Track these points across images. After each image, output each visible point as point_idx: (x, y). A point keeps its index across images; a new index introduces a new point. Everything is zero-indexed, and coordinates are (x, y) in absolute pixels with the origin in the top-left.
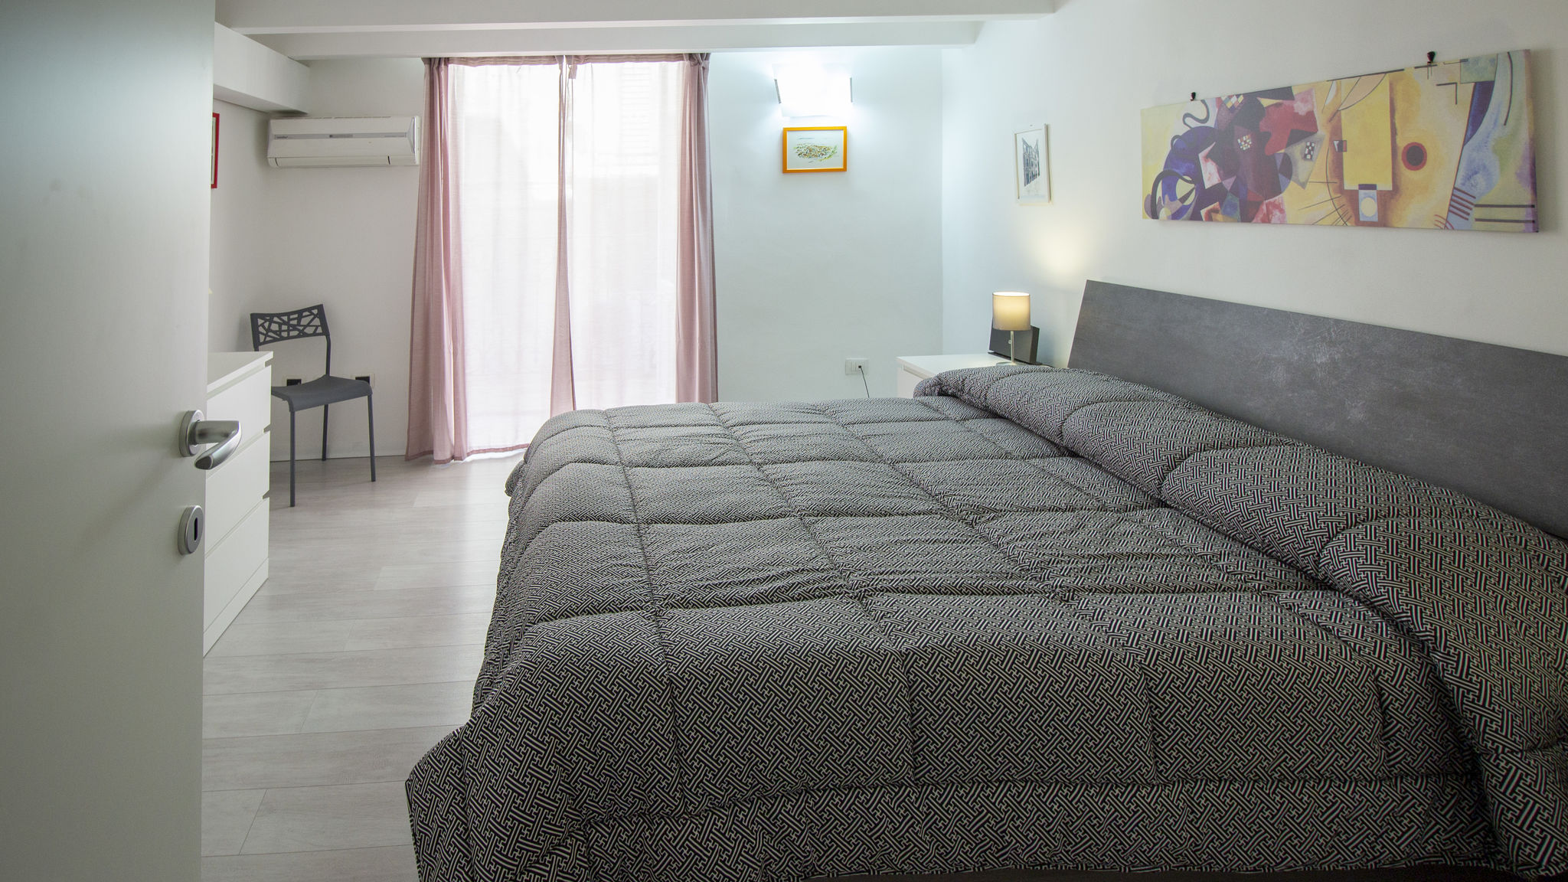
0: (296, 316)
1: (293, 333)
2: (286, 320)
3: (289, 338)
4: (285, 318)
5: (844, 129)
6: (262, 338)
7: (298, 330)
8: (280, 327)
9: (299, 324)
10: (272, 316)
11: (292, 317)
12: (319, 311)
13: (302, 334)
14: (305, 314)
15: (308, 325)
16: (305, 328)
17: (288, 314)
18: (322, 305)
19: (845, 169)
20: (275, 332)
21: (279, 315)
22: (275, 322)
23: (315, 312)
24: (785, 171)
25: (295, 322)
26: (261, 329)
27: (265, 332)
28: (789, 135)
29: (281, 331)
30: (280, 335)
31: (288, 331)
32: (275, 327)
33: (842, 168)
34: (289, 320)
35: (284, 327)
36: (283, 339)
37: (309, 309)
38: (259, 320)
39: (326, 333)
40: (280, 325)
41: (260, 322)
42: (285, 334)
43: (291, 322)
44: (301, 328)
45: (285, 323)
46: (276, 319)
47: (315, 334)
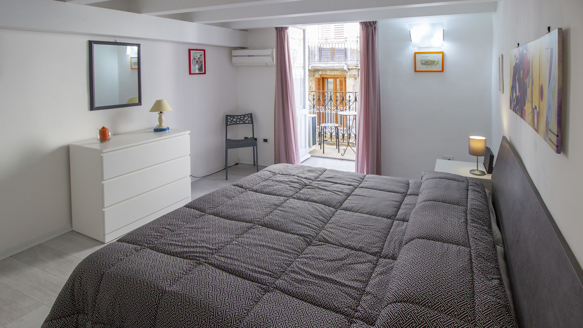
0: (243, 116)
1: (241, 122)
2: (240, 118)
3: (239, 124)
4: (239, 117)
5: (442, 53)
6: (229, 123)
7: (243, 121)
8: (237, 120)
9: (244, 119)
10: (234, 116)
11: (242, 117)
12: (251, 115)
13: (244, 123)
14: (246, 116)
15: (247, 120)
16: (245, 121)
17: (241, 116)
18: (252, 113)
19: (443, 71)
20: (234, 121)
21: (237, 116)
22: (235, 118)
23: (249, 115)
24: (416, 71)
25: (242, 119)
26: (229, 120)
27: (230, 121)
28: (417, 55)
29: (237, 121)
30: (236, 123)
31: (240, 121)
32: (235, 120)
33: (441, 70)
34: (241, 118)
35: (238, 120)
36: (237, 124)
37: (247, 115)
38: (228, 117)
39: (252, 123)
40: (237, 119)
41: (229, 118)
42: (238, 122)
43: (241, 119)
44: (244, 121)
45: (239, 119)
46: (236, 117)
47: (248, 123)
